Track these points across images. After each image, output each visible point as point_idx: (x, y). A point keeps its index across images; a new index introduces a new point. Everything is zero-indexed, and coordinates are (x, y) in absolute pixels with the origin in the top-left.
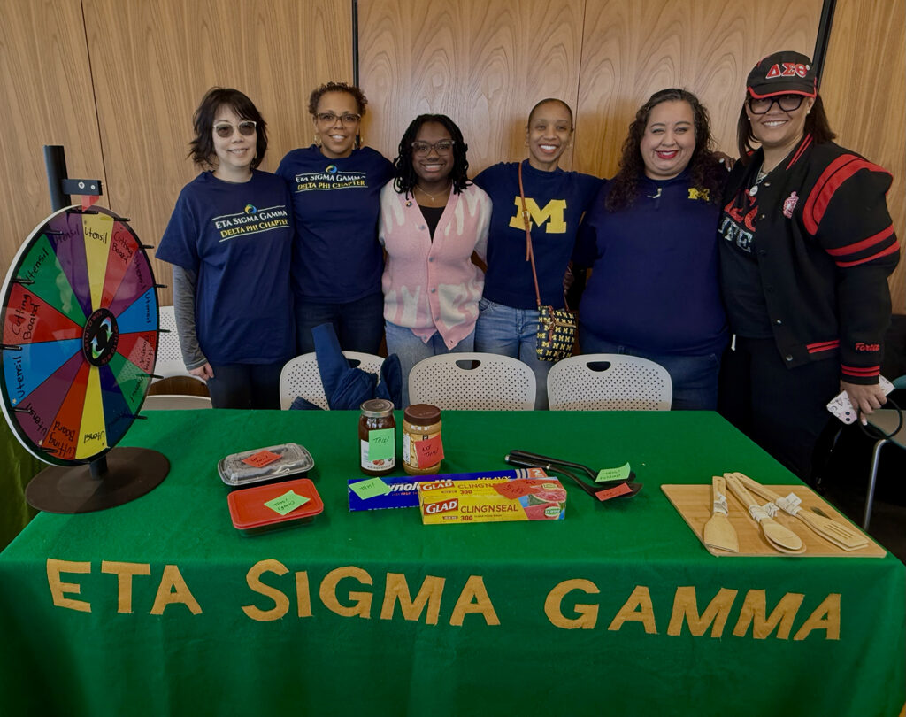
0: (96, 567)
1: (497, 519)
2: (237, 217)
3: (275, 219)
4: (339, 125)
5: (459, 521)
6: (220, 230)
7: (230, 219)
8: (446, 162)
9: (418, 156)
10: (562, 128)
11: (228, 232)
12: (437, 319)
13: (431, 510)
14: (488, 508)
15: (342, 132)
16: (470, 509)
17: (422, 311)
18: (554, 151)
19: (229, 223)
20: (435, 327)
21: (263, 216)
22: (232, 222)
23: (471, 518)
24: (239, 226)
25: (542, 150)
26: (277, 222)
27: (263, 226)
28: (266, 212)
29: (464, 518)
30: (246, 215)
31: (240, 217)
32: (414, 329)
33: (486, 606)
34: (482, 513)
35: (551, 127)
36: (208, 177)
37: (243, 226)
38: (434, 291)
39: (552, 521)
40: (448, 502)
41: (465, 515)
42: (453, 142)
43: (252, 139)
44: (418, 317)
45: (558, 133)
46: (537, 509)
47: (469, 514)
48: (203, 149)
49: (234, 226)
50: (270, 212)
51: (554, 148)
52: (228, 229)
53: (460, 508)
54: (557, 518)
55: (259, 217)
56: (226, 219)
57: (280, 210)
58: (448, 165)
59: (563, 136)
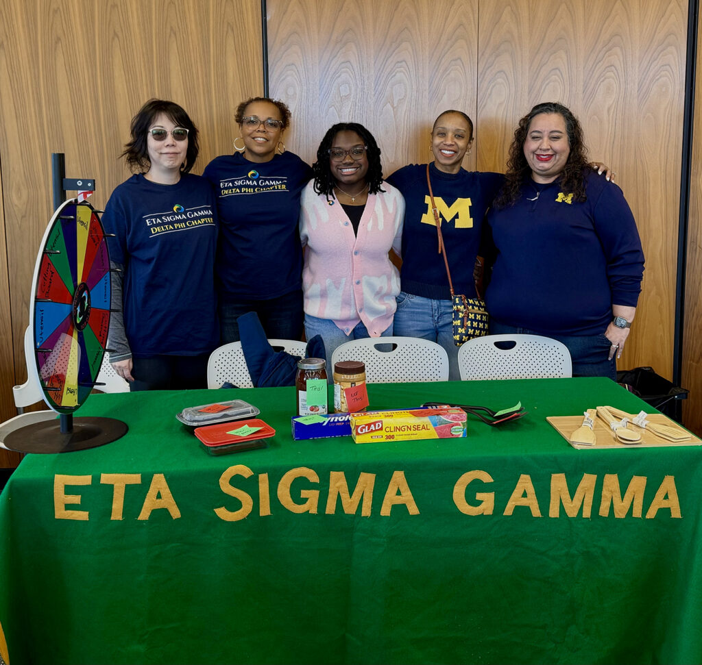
0: (96, 479)
1: (413, 438)
2: (166, 216)
3: (202, 218)
4: (261, 128)
5: (383, 440)
6: (151, 227)
7: (160, 217)
8: (361, 165)
9: (335, 161)
10: (460, 136)
11: (158, 229)
12: (361, 310)
13: (362, 431)
14: (406, 428)
15: (263, 135)
16: (392, 429)
17: (346, 303)
18: (453, 155)
19: (159, 220)
20: (358, 317)
21: (190, 215)
22: (162, 220)
23: (392, 437)
24: (168, 223)
25: (442, 153)
26: (203, 220)
27: (190, 223)
28: (193, 211)
29: (388, 437)
30: (174, 214)
31: (169, 215)
32: (337, 321)
33: (407, 497)
34: (401, 432)
35: (450, 135)
36: (139, 179)
37: (172, 223)
38: (358, 283)
39: (457, 438)
40: (374, 423)
41: (388, 434)
42: (366, 148)
43: (183, 145)
44: (342, 308)
45: (456, 140)
46: (445, 427)
47: (391, 434)
48: (138, 152)
49: (163, 224)
50: (196, 211)
51: (452, 153)
52: (158, 227)
53: (384, 428)
54: (461, 436)
55: (186, 216)
56: (156, 217)
57: (206, 209)
58: (363, 168)
59: (461, 143)
